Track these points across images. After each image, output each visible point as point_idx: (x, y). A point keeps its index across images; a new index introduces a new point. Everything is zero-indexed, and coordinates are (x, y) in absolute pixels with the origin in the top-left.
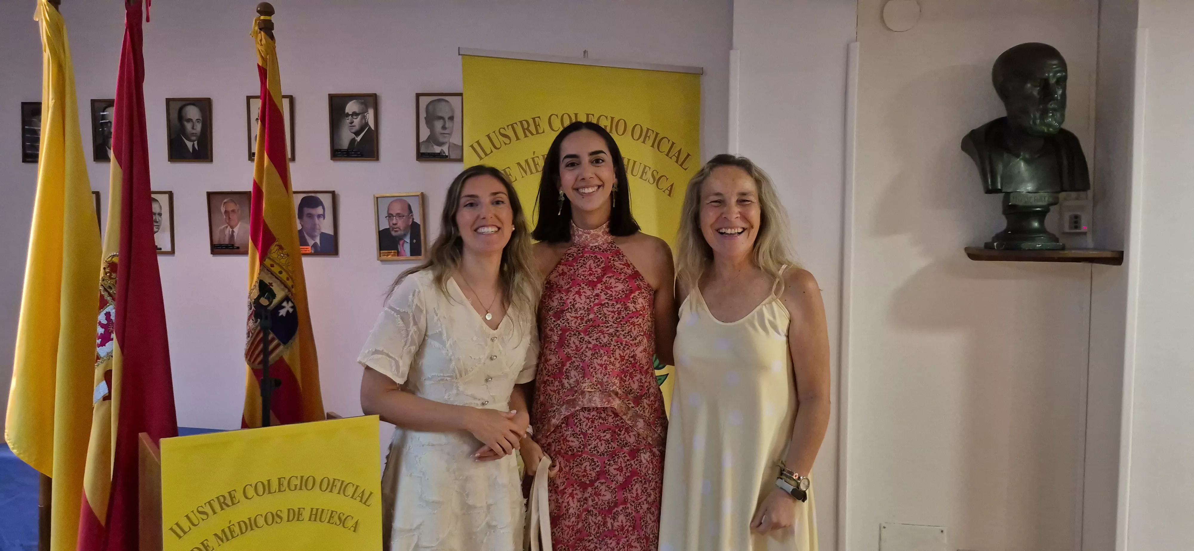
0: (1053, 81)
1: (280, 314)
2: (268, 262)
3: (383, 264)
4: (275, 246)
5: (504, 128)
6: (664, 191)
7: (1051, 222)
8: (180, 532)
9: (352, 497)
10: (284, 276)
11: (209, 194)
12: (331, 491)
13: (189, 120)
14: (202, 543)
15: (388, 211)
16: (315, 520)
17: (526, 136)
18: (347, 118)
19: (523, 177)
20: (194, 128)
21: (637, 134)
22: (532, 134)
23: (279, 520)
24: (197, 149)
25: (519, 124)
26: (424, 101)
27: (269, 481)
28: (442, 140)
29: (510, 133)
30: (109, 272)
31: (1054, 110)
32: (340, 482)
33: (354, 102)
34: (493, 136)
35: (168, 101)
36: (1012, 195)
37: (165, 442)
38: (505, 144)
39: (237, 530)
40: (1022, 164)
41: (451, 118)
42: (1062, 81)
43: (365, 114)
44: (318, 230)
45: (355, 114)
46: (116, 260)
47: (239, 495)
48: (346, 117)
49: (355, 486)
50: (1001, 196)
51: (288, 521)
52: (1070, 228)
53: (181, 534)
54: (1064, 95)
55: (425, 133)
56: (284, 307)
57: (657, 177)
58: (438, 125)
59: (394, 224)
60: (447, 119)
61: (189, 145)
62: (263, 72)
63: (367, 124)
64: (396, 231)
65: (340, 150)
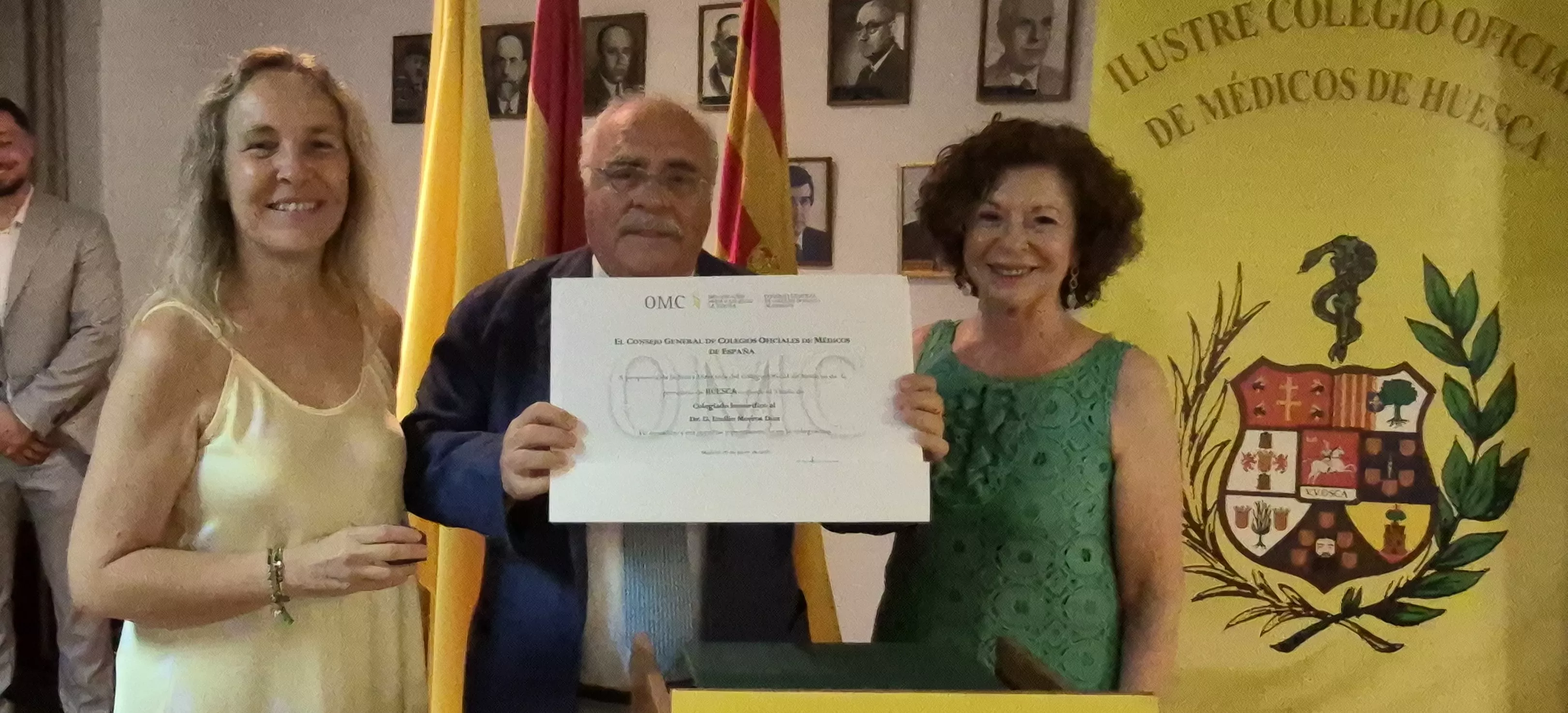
4: (759, 250)
5: (1175, 29)
6: (1522, 151)
13: (613, 50)
17: (1218, 42)
18: (858, 33)
19: (1208, 123)
20: (621, 60)
21: (1466, 33)
22: (1231, 37)
25: (1206, 20)
28: (1026, 61)
29: (1186, 38)
33: (873, 4)
34: (1150, 46)
38: (1176, 60)
41: (1047, 21)
43: (891, 24)
44: (801, 225)
45: (872, 25)
48: (857, 31)
55: (995, 51)
57: (1508, 120)
58: (1021, 34)
60: (1038, 26)
61: (611, 88)
63: (892, 41)
65: (844, 88)
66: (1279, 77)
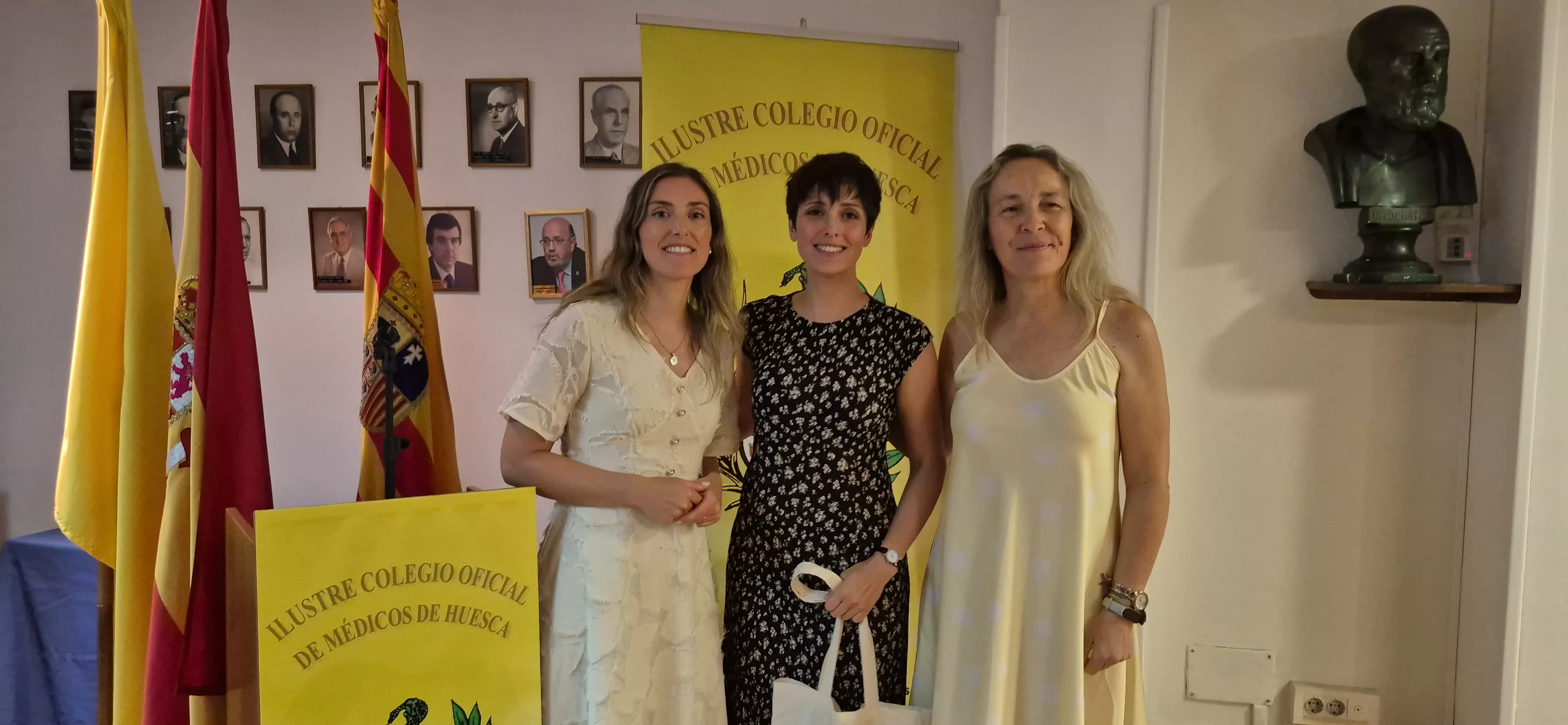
0: (1430, 56)
1: (406, 362)
2: (389, 294)
3: (536, 303)
4: (399, 273)
5: (696, 122)
6: (905, 207)
7: (1423, 247)
8: (280, 632)
9: (501, 592)
10: (410, 312)
11: (312, 212)
12: (474, 584)
13: (285, 114)
14: (309, 647)
15: (543, 234)
16: (453, 621)
17: (724, 132)
18: (490, 111)
19: (719, 186)
20: (291, 124)
21: (870, 131)
22: (732, 129)
23: (407, 620)
24: (296, 152)
25: (715, 116)
26: (590, 89)
27: (394, 569)
28: (613, 139)
29: (703, 128)
30: (185, 302)
31: (1430, 95)
32: (486, 572)
33: (500, 90)
34: (680, 132)
35: (258, 89)
36: (1371, 211)
37: (260, 515)
38: (697, 142)
39: (353, 630)
40: (1386, 169)
41: (626, 111)
42: (1442, 56)
43: (514, 106)
44: (452, 259)
45: (500, 106)
46: (195, 285)
47: (356, 587)
48: (489, 109)
49: (505, 579)
50: (1356, 212)
51: (419, 620)
52: (1449, 255)
53: (282, 634)
54: (1444, 75)
55: (591, 131)
56: (410, 353)
57: (897, 188)
58: (609, 119)
59: (550, 251)
60: (620, 114)
61: (285, 146)
62: (382, 45)
63: (515, 119)
64: (553, 260)
65: (481, 153)
66: (762, 156)
